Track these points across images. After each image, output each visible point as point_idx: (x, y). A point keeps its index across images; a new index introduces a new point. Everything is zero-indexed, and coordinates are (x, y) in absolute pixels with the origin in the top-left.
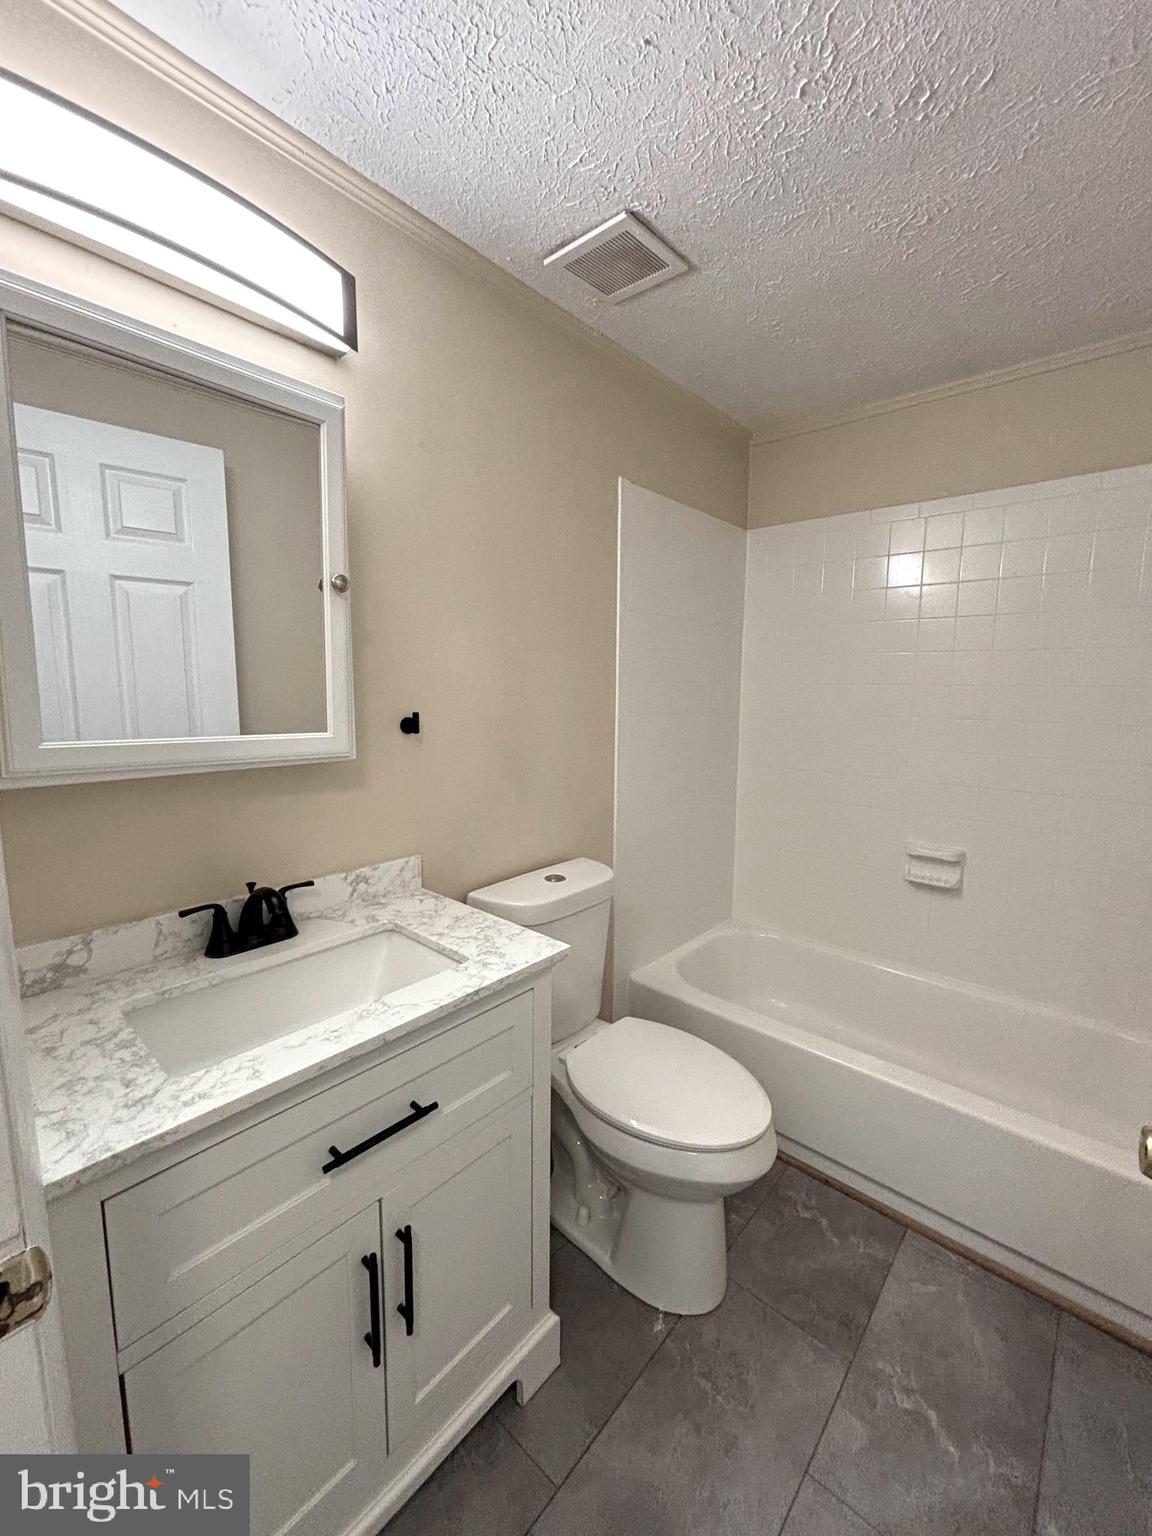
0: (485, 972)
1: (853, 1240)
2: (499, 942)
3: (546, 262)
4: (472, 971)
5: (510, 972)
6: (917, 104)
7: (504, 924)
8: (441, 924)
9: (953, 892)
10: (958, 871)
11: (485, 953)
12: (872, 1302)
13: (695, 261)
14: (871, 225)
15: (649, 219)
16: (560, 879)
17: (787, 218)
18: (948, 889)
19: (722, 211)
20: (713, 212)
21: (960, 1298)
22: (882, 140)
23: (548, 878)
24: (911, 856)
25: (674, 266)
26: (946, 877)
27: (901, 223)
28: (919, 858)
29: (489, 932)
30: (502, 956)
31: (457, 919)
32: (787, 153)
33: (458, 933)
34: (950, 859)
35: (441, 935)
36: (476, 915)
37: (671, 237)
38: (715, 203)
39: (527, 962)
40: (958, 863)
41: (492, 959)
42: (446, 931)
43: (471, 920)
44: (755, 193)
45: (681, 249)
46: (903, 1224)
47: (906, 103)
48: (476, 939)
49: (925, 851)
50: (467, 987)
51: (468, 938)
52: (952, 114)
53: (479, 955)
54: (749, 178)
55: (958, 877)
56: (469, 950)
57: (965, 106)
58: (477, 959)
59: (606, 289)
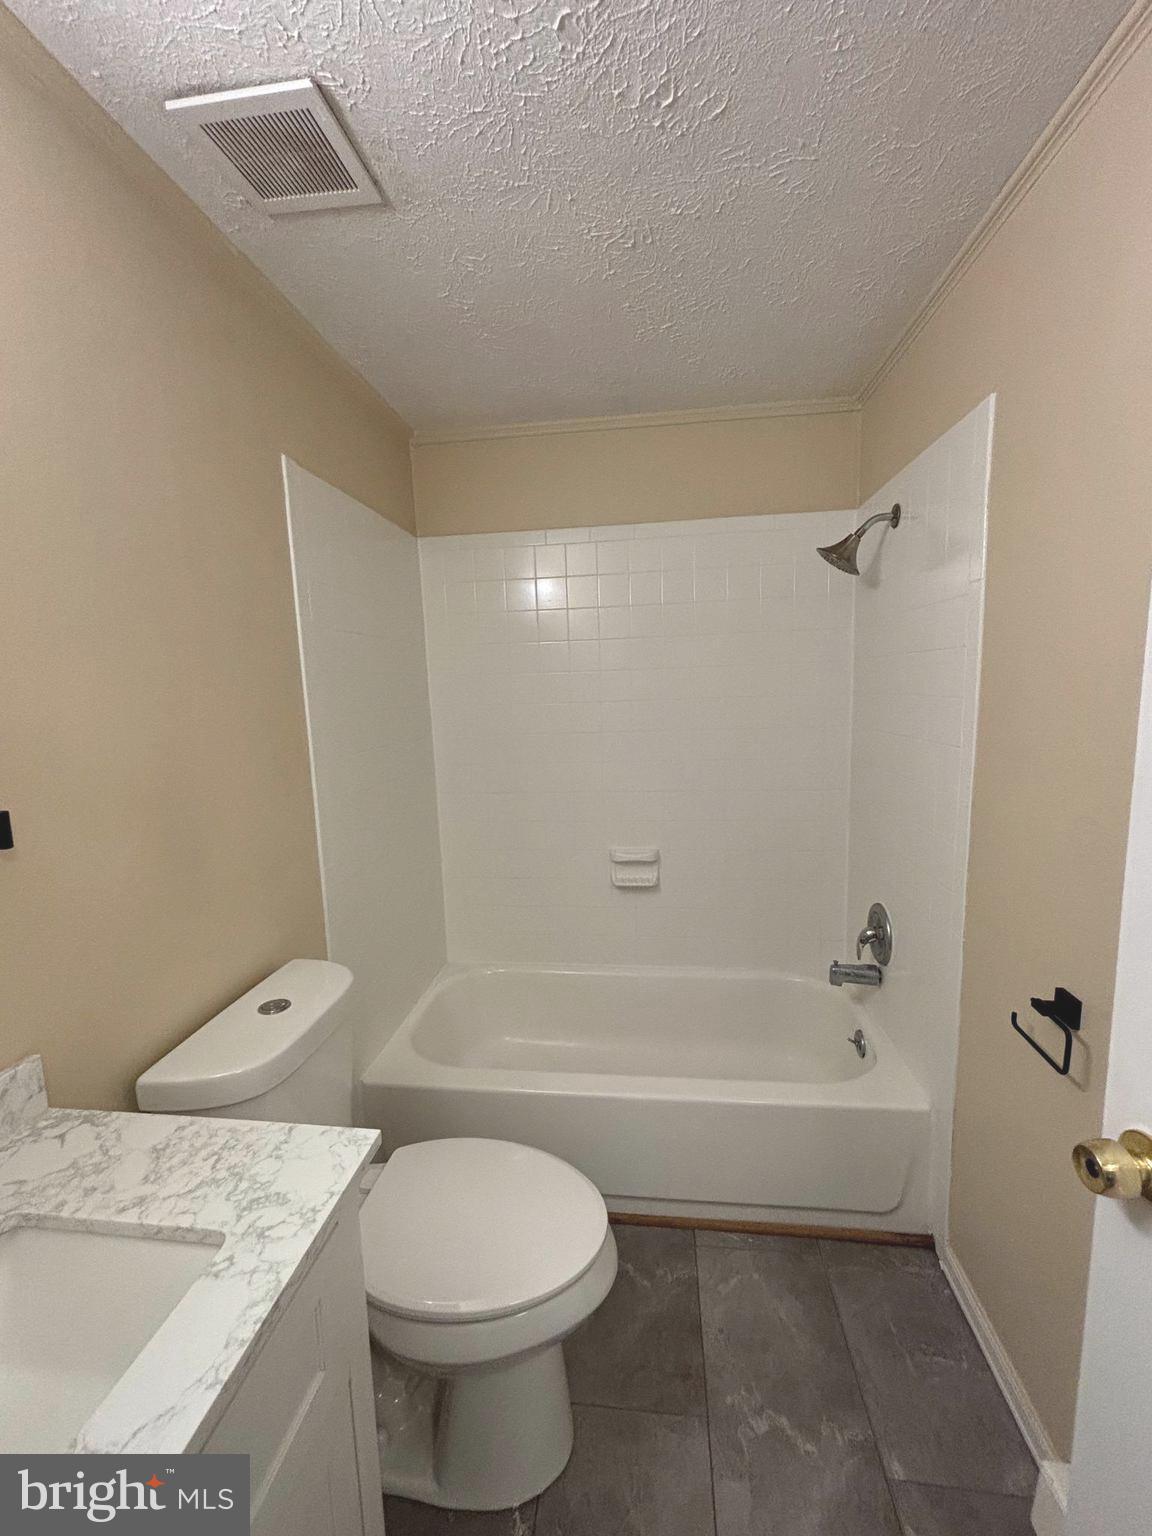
0: (273, 1252)
1: (660, 1272)
2: (264, 1169)
3: (170, 105)
4: (245, 1261)
5: (317, 1227)
6: (658, 104)
7: (251, 1130)
8: (128, 1179)
9: (654, 888)
10: (655, 867)
11: (249, 1208)
12: (697, 1330)
13: (391, 195)
14: (584, 229)
15: (343, 107)
16: (281, 1006)
17: (507, 183)
18: (652, 887)
19: (437, 139)
20: (427, 136)
21: (756, 1276)
22: (619, 132)
23: (265, 1009)
24: (616, 863)
25: (363, 192)
26: (646, 876)
27: (610, 238)
28: (621, 863)
29: (232, 1158)
30: (282, 1199)
31: (157, 1152)
32: (526, 97)
33: (176, 1183)
34: (649, 860)
35: (141, 1201)
36: (188, 1132)
37: (366, 147)
38: (432, 124)
39: (332, 1194)
40: (654, 862)
41: (269, 1215)
42: (148, 1189)
43: (186, 1145)
44: (481, 133)
45: (376, 169)
46: (690, 1227)
47: (651, 97)
48: (216, 1182)
49: (629, 856)
50: (254, 1304)
51: (199, 1186)
52: (682, 135)
53: (239, 1217)
54: (479, 110)
55: (656, 874)
56: (214, 1214)
57: (695, 132)
58: (240, 1229)
59: (263, 190)
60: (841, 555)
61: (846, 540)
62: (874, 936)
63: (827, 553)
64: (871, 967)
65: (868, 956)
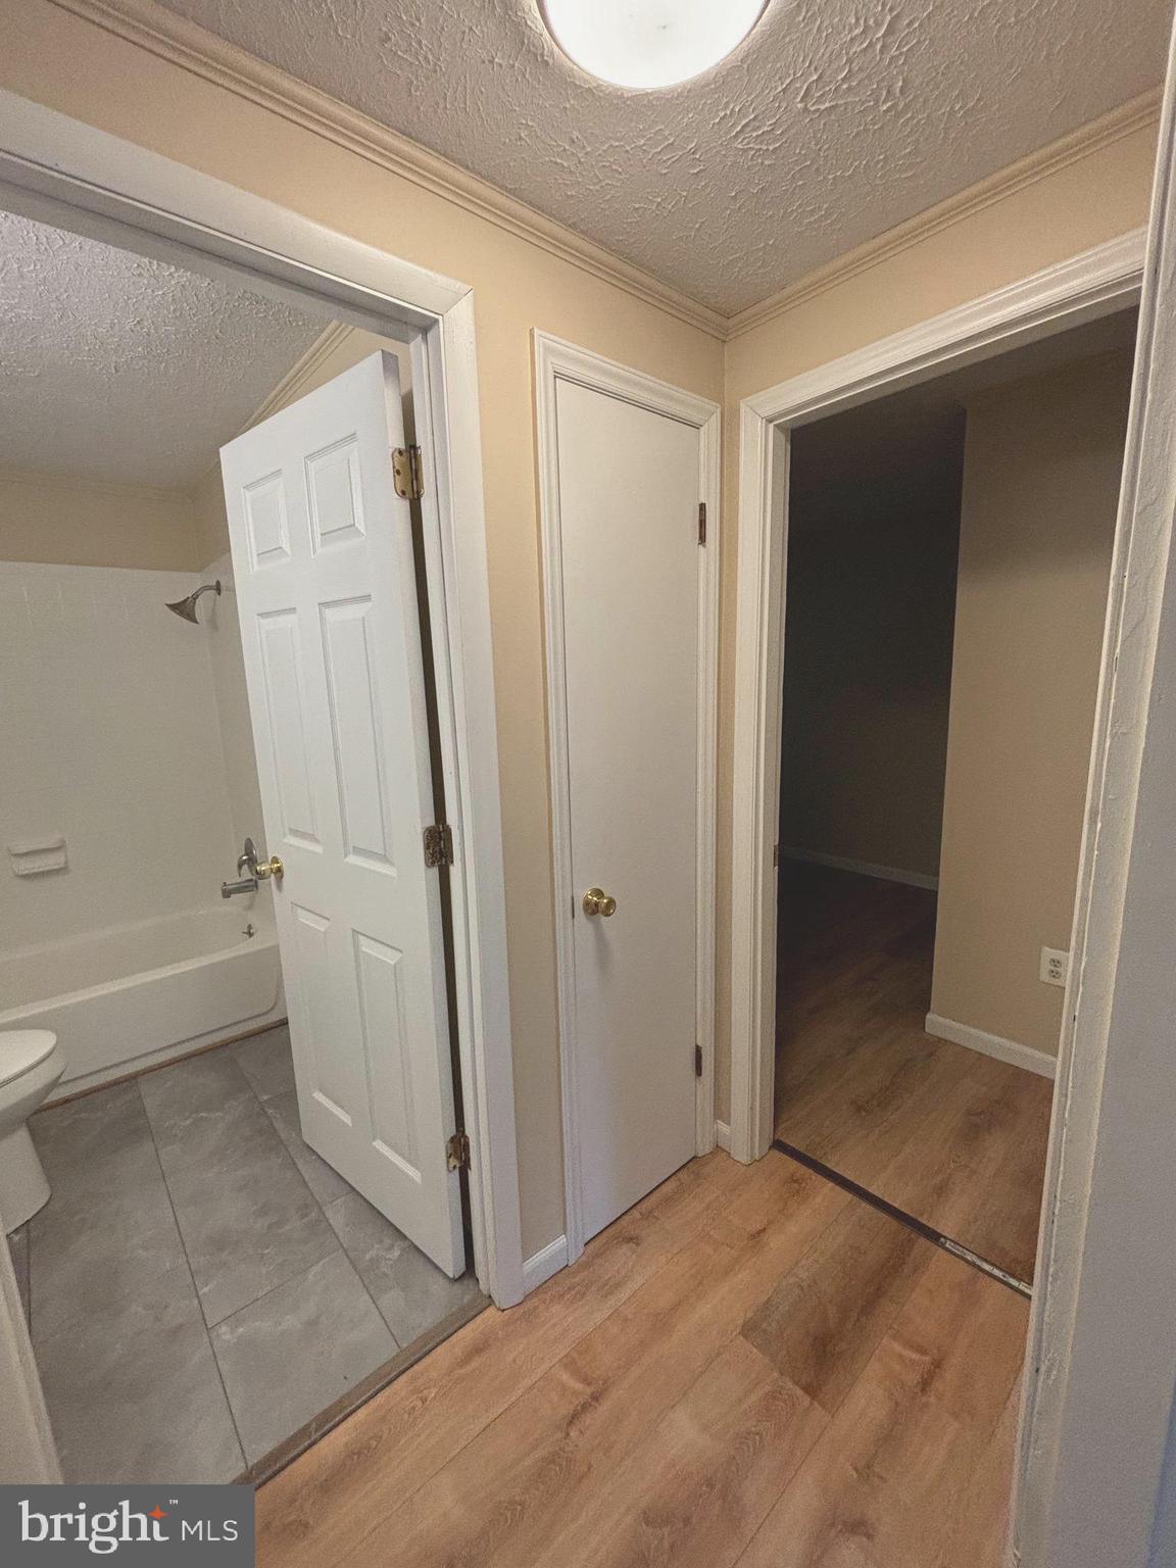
9: (63, 870)
10: (61, 852)
18: (60, 869)
24: (16, 856)
26: (54, 861)
28: (22, 855)
34: (54, 847)
40: (59, 848)
49: (29, 847)
55: (64, 858)
60: (184, 609)
61: (185, 600)
62: (248, 859)
63: (173, 607)
64: (251, 880)
65: (246, 874)
